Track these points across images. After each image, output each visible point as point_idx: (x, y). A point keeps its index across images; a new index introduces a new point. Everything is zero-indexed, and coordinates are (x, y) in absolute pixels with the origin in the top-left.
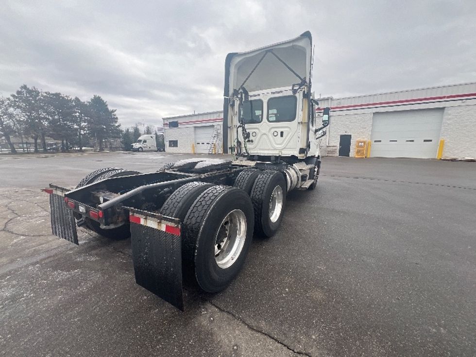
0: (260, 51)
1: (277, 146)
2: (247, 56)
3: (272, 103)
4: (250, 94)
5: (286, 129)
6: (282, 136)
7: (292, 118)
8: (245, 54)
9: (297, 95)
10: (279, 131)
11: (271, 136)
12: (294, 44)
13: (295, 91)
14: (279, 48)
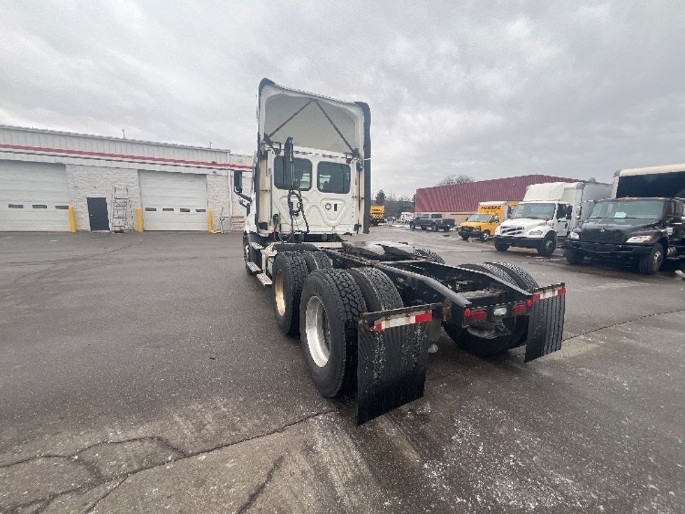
0: (303, 96)
1: (330, 222)
2: (285, 93)
3: (324, 167)
4: (295, 148)
5: (341, 202)
6: (336, 210)
7: (345, 190)
8: (283, 89)
9: (351, 165)
10: (333, 203)
11: (323, 209)
12: (345, 107)
13: (349, 161)
14: (328, 104)
